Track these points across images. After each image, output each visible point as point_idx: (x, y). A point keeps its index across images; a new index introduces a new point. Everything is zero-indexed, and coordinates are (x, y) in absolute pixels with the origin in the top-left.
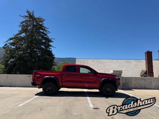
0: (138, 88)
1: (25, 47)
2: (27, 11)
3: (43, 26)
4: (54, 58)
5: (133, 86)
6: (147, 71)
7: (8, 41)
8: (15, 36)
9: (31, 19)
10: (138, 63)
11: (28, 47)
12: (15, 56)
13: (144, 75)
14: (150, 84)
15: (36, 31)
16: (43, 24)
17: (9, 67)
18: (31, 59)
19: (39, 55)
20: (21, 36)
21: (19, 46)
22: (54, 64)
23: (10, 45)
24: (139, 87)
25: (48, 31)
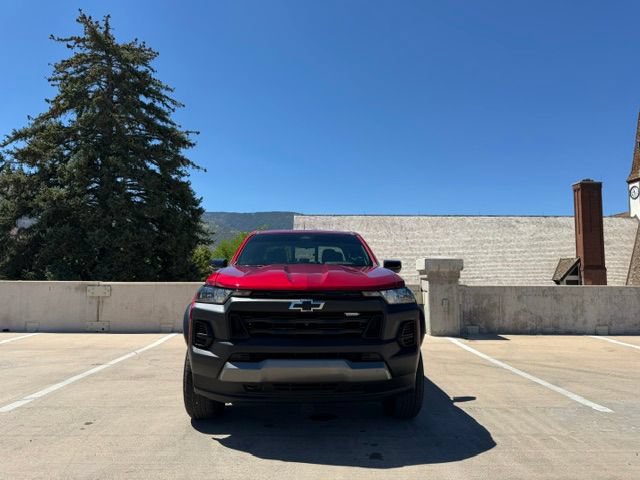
0: (529, 328)
1: (78, 166)
2: (78, 15)
3: (151, 81)
4: (201, 211)
5: (507, 322)
6: (579, 261)
7: (5, 144)
8: (37, 122)
9: (102, 50)
10: (547, 229)
11: (89, 169)
12: (38, 206)
13: (569, 278)
14: (579, 312)
15: (121, 101)
16: (150, 72)
17: (14, 252)
18: (104, 216)
19: (138, 199)
20: (60, 123)
21: (52, 166)
22: (201, 236)
23: (15, 160)
24: (532, 324)
25: (173, 102)
